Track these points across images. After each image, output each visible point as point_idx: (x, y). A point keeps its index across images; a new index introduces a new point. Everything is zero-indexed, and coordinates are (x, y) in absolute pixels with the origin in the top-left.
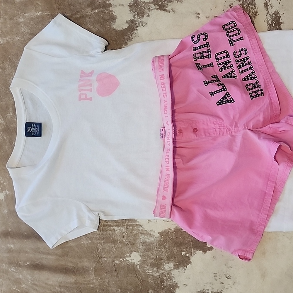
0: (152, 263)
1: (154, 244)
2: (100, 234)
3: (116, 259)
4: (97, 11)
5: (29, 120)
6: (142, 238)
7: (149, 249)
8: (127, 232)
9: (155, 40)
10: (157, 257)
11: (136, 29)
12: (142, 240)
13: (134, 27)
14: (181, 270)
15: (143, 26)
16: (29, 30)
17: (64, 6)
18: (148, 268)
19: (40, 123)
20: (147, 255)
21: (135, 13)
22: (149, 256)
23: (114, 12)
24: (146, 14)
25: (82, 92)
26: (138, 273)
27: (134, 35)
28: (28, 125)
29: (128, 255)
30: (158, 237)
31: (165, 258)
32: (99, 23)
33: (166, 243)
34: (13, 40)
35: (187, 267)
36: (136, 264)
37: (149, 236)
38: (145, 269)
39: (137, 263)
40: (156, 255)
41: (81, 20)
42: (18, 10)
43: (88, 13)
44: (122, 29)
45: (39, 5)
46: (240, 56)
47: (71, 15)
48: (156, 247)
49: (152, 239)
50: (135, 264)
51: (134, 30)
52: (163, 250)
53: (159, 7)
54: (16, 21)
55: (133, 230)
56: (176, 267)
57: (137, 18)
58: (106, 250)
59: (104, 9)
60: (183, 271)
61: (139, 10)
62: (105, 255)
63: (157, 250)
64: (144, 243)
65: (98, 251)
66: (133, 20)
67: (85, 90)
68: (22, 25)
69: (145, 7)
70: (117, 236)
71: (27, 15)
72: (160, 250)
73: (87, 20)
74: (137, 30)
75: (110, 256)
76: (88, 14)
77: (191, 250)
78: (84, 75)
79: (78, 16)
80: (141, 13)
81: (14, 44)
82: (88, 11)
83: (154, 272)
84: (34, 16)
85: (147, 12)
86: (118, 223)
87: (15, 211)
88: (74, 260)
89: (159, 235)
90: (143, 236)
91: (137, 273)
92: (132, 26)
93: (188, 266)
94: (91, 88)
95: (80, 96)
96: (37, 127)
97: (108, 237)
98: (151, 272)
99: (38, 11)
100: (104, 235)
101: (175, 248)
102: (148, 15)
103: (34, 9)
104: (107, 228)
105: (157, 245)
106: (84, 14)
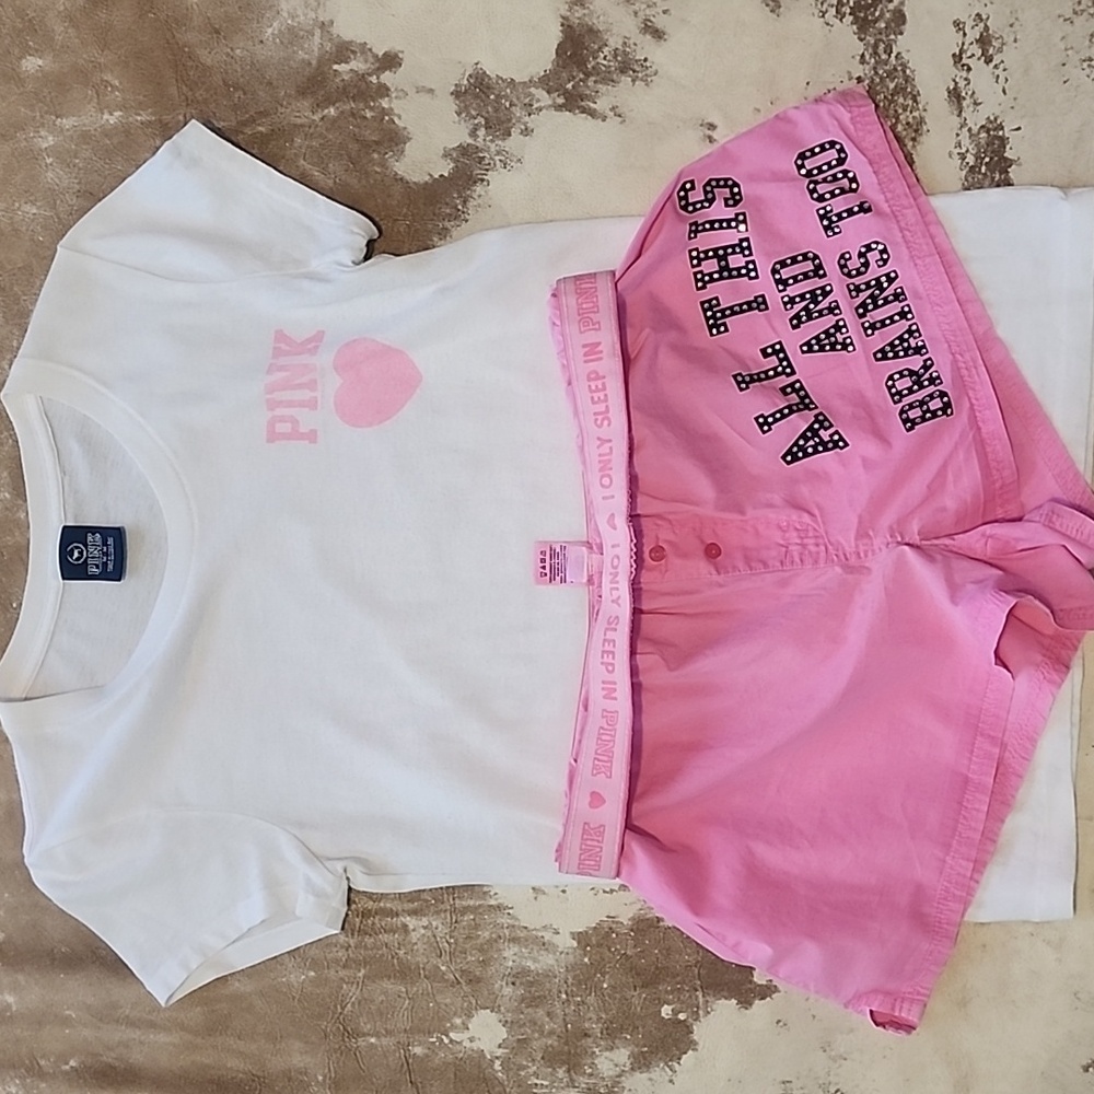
0: (550, 1049)
1: (555, 977)
2: (352, 945)
3: (411, 1040)
4: (332, 110)
5: (76, 518)
6: (511, 955)
7: (539, 997)
8: (455, 934)
9: (551, 221)
10: (569, 1026)
11: (483, 180)
12: (510, 963)
13: (475, 172)
14: (659, 1073)
15: (508, 168)
16: (76, 178)
17: (207, 90)
18: (535, 1068)
19: (118, 529)
20: (530, 1021)
21: (476, 122)
22: (539, 1023)
23: (400, 118)
24: (518, 124)
25: (280, 412)
26: (497, 1089)
28: (72, 536)
29: (458, 1021)
30: (570, 951)
31: (596, 1028)
32: (342, 155)
33: (603, 975)
34: (11, 218)
35: (681, 1062)
36: (489, 1057)
37: (536, 948)
38: (523, 1073)
39: (491, 1053)
40: (564, 1020)
41: (274, 143)
42: (32, 105)
43: (299, 117)
44: (427, 178)
45: (111, 86)
46: (863, 269)
47: (234, 124)
48: (563, 990)
49: (547, 961)
50: (485, 1057)
51: (475, 182)
52: (591, 999)
53: (565, 98)
54: (24, 144)
55: (477, 927)
56: (641, 1062)
57: (484, 140)
58: (373, 1007)
59: (361, 106)
60: (667, 1078)
61: (490, 109)
62: (369, 1026)
63: (568, 1000)
64: (519, 976)
65: (343, 1009)
66: (468, 145)
67: (290, 404)
68: (49, 161)
69: (515, 100)
70: (417, 950)
71: (67, 123)
72: (579, 999)
73: (296, 145)
74: (485, 183)
75: (389, 1027)
76: (299, 121)
77: (693, 997)
78: (288, 348)
79: (260, 128)
80: (501, 123)
81: (16, 230)
82: (299, 112)
83: (556, 1084)
84: (95, 126)
85: (520, 117)
86: (421, 902)
87: (24, 864)
88: (254, 1047)
89: (575, 944)
90: (516, 949)
91: (493, 1088)
92: (468, 170)
93: (684, 1056)
94: (313, 394)
95: (271, 424)
96: (105, 543)
97: (383, 955)
98: (545, 1083)
99: (108, 107)
100: (366, 947)
101: (635, 990)
102: (526, 129)
103: (96, 100)
104: (377, 921)
105: (566, 982)
106: (285, 123)
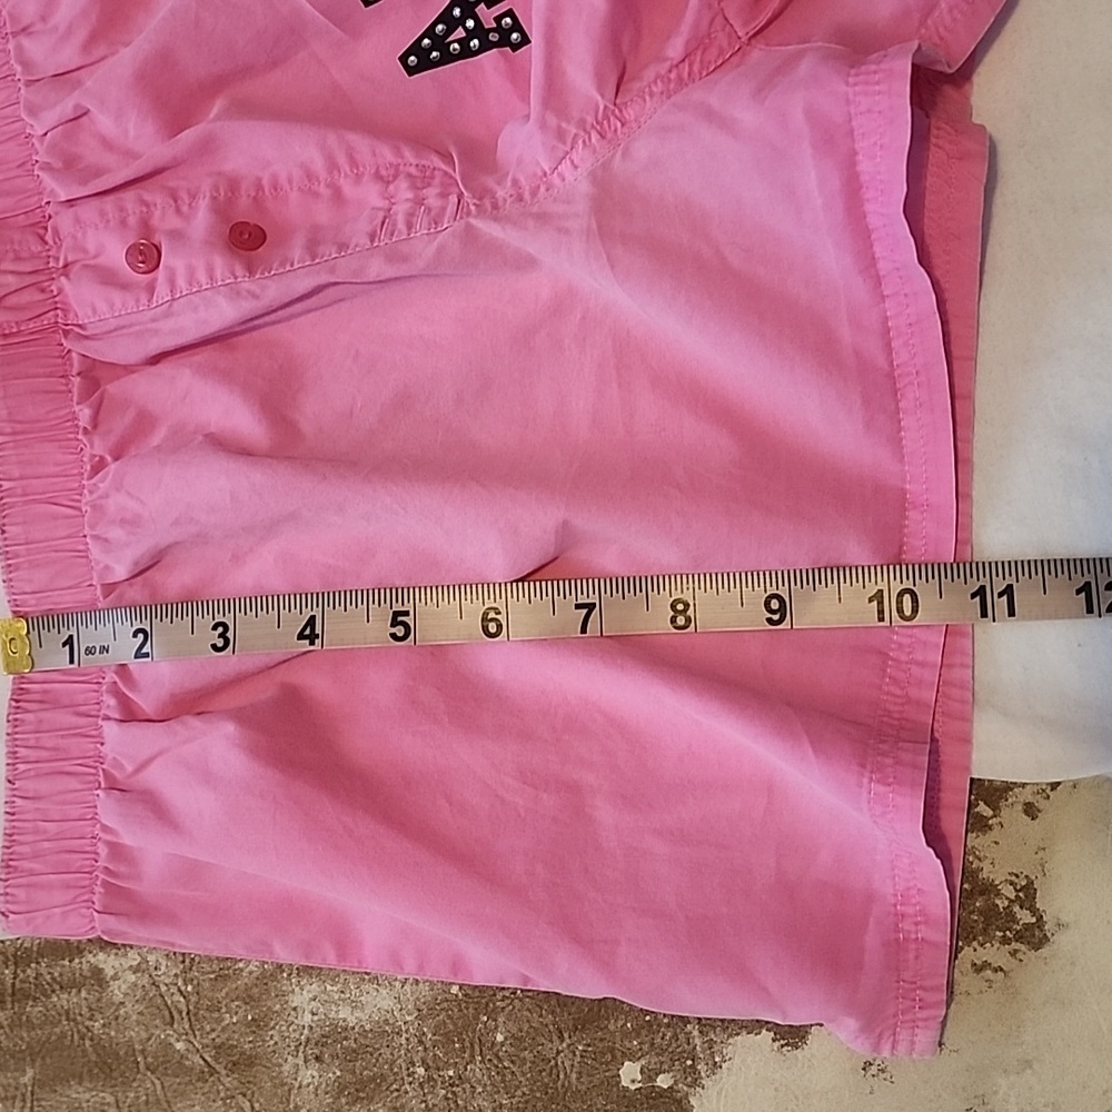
1: (399, 1033)
6: (305, 1003)
7: (373, 1079)
12: (308, 1018)
33: (493, 1016)
48: (417, 1059)
52: (476, 1071)
63: (430, 1079)
64: (328, 1043)
70: (127, 1017)
72: (451, 1073)
77: (682, 1036)
90: (315, 988)
97: (63, 1035)
100: (31, 1026)
101: (562, 1039)
104: (43, 970)
105: (421, 1042)
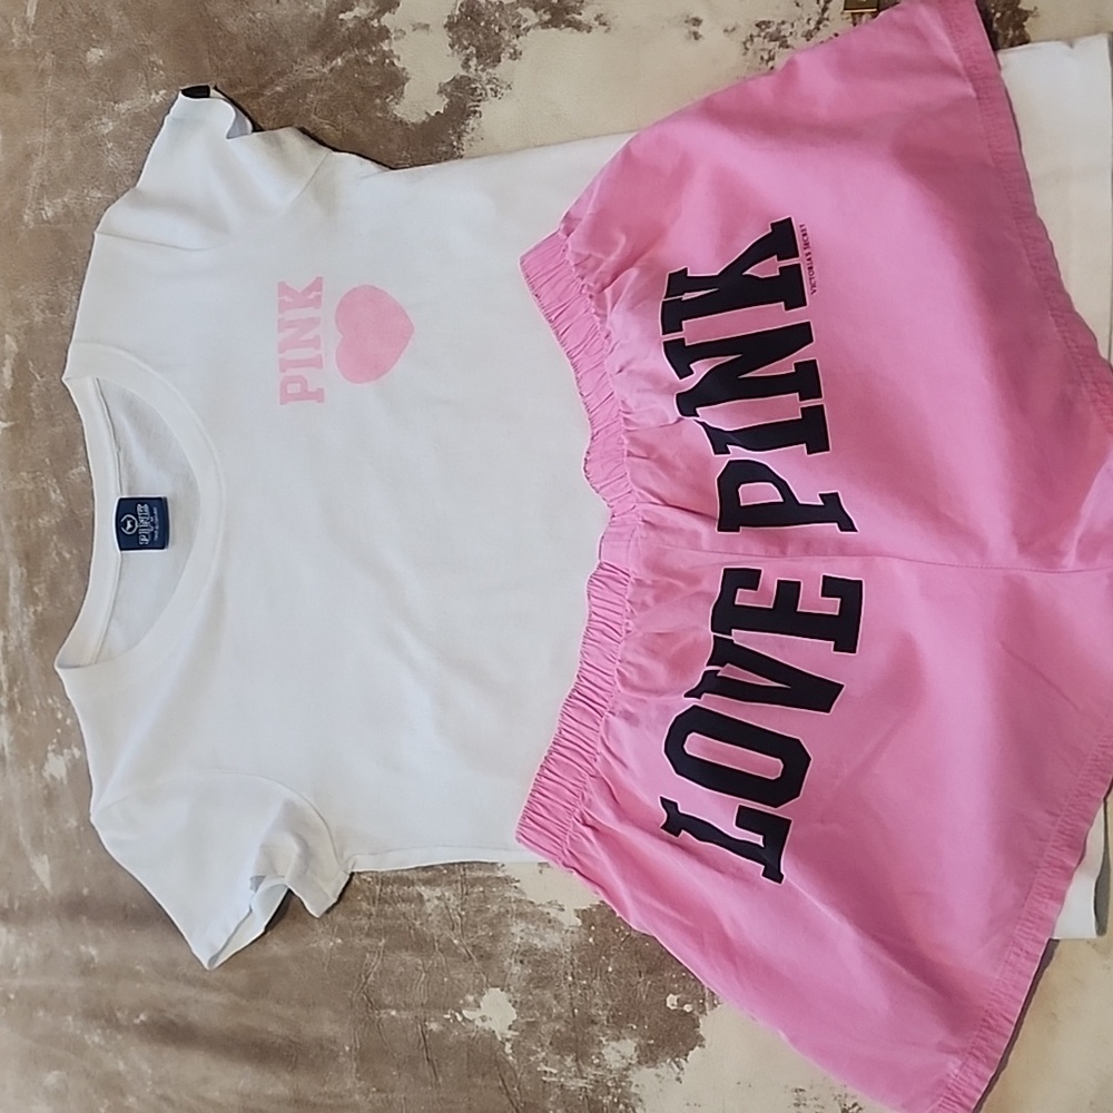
0: (558, 1035)
1: (562, 957)
2: (374, 913)
3: (428, 1015)
4: (339, 60)
5: (130, 490)
6: (518, 932)
7: (546, 978)
8: (466, 906)
9: (542, 146)
10: (576, 1011)
11: (475, 112)
12: (518, 941)
13: (468, 105)
14: (666, 1069)
15: (499, 96)
17: (234, 58)
18: (544, 1054)
19: (160, 499)
20: (538, 1003)
21: (468, 52)
22: (547, 1006)
23: (399, 59)
24: (507, 49)
25: (291, 372)
26: (508, 1073)
27: (469, 137)
28: (126, 507)
29: (470, 998)
30: (575, 930)
31: (603, 1015)
32: (348, 105)
33: (608, 957)
34: (82, 204)
35: (688, 1058)
36: (500, 1039)
37: (542, 925)
38: (532, 1058)
39: (502, 1034)
40: (571, 1004)
41: (288, 101)
42: (95, 95)
43: (311, 72)
44: (424, 117)
45: (157, 66)
47: (256, 87)
48: (569, 972)
49: (550, 940)
50: (496, 1038)
51: (468, 115)
52: (597, 983)
53: (552, 15)
54: (90, 132)
55: (486, 900)
56: (648, 1056)
57: (476, 70)
58: (394, 979)
59: (364, 52)
60: (675, 1076)
61: (480, 36)
62: (390, 998)
63: (574, 983)
64: (527, 954)
65: (367, 978)
66: (462, 77)
67: (299, 364)
68: (109, 146)
69: (504, 25)
70: (432, 922)
71: (122, 107)
72: (585, 982)
73: (308, 100)
74: (477, 115)
75: (407, 1000)
76: (311, 76)
77: (699, 987)
78: (291, 300)
79: (279, 89)
80: (491, 49)
81: (86, 216)
82: (311, 67)
83: (564, 1073)
84: (144, 107)
85: (509, 41)
86: (434, 874)
88: (290, 1012)
89: (579, 922)
90: (523, 925)
91: (505, 1072)
92: (462, 101)
93: (691, 1052)
94: (319, 352)
95: (284, 385)
96: (152, 513)
97: (401, 926)
98: (555, 1071)
99: (155, 87)
100: (386, 917)
101: (640, 976)
102: (515, 52)
103: (144, 82)
104: (395, 890)
105: (572, 964)
106: (300, 78)
